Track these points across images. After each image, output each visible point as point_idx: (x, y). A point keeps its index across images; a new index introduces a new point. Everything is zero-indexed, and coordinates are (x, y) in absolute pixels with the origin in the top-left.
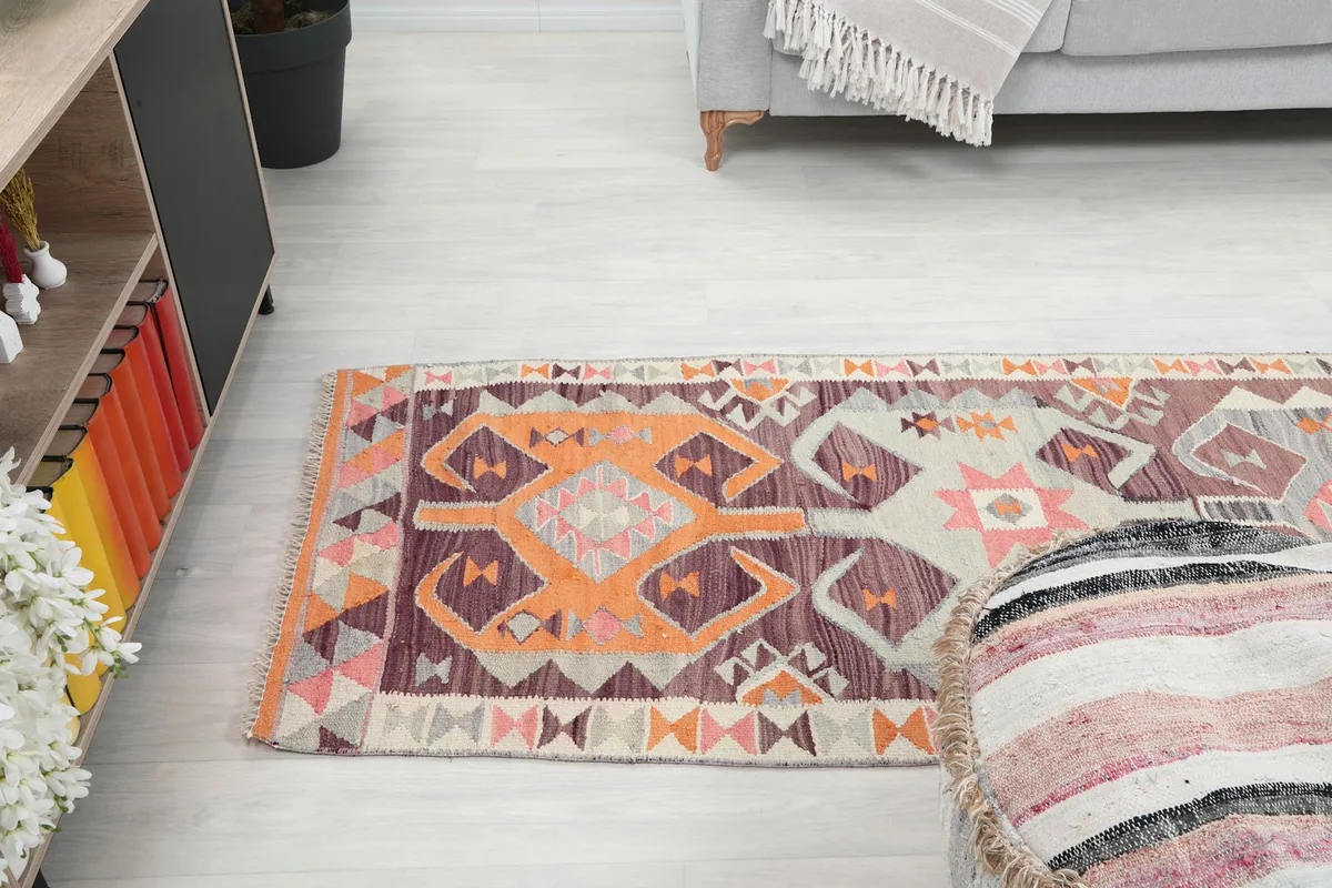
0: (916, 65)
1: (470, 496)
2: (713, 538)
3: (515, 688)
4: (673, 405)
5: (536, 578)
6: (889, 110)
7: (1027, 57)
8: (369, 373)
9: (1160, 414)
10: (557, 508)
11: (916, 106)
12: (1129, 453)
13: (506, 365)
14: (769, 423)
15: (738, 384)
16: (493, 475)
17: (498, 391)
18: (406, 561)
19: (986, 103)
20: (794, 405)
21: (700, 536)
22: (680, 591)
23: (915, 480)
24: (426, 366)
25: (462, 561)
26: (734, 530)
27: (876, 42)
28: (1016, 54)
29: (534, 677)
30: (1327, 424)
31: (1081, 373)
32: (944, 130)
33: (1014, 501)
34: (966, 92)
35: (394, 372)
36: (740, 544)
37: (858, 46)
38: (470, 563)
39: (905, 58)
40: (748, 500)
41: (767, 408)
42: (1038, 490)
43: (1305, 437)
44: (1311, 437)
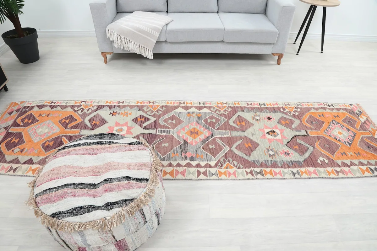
0: (136, 43)
1: (22, 126)
2: (60, 135)
3: (9, 162)
4: (69, 109)
5: (24, 142)
6: (134, 52)
7: (157, 42)
8: (17, 103)
9: (161, 112)
10: (36, 129)
11: (137, 51)
12: (150, 120)
13: (42, 101)
14: (85, 113)
15: (83, 105)
16: (28, 122)
17: (38, 106)
18: (4, 138)
19: (150, 51)
20: (91, 110)
21: (59, 134)
22: (49, 145)
23: (106, 124)
24: (28, 101)
25: (13, 138)
26: (65, 134)
27: (127, 39)
28: (155, 42)
29: (13, 160)
30: (193, 115)
31: (151, 104)
32: (145, 56)
33: (122, 129)
34: (146, 49)
35: (22, 102)
36: (65, 136)
37: (123, 40)
38: (14, 138)
39: (133, 42)
40: (71, 128)
41: (86, 110)
42: (128, 127)
43: (187, 117)
44: (188, 117)
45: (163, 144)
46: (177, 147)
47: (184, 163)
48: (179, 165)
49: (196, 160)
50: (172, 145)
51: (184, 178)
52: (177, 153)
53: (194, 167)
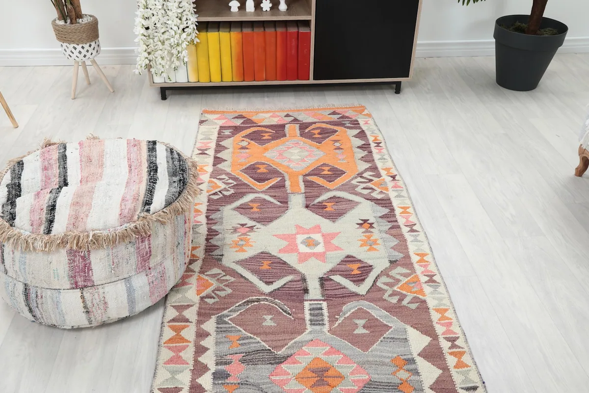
12: (357, 285)
42: (324, 253)
43: (388, 357)
44: (387, 360)
45: (270, 317)
46: (263, 343)
47: (208, 359)
48: (200, 350)
49: (214, 384)
50: (266, 334)
51: (161, 362)
52: (242, 345)
53: (193, 380)
